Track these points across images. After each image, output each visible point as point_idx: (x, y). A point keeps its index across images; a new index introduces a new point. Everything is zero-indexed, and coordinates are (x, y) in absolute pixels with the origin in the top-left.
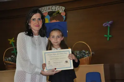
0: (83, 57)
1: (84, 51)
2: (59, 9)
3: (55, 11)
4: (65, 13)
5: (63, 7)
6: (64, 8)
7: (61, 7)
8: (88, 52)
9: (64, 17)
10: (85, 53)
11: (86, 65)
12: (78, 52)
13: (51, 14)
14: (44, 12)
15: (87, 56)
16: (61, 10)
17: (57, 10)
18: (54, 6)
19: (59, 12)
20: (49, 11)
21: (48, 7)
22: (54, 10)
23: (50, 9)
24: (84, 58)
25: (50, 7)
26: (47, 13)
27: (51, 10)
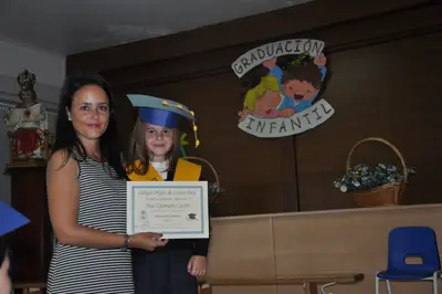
0: (380, 182)
1: (384, 167)
2: (307, 49)
3: (297, 55)
4: (324, 59)
5: (319, 42)
6: (321, 44)
7: (313, 41)
8: (394, 168)
9: (324, 71)
10: (385, 171)
11: (391, 207)
12: (365, 169)
13: (284, 62)
14: (267, 58)
15: (392, 180)
16: (314, 49)
17: (302, 51)
18: (293, 41)
19: (308, 56)
20: (280, 54)
21: (276, 44)
22: (292, 52)
23: (284, 48)
24: (385, 186)
25: (284, 43)
26: (275, 61)
27: (285, 53)
